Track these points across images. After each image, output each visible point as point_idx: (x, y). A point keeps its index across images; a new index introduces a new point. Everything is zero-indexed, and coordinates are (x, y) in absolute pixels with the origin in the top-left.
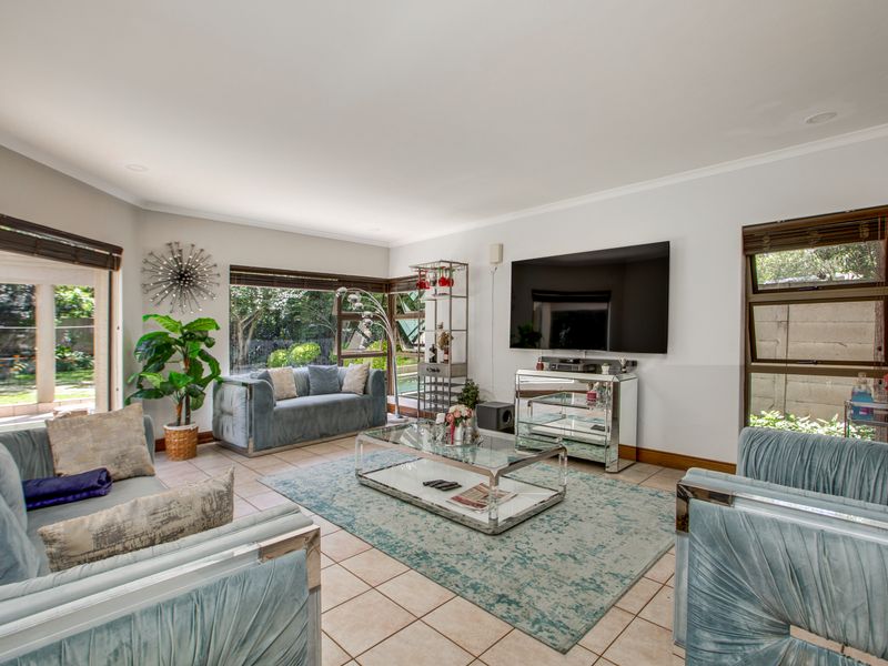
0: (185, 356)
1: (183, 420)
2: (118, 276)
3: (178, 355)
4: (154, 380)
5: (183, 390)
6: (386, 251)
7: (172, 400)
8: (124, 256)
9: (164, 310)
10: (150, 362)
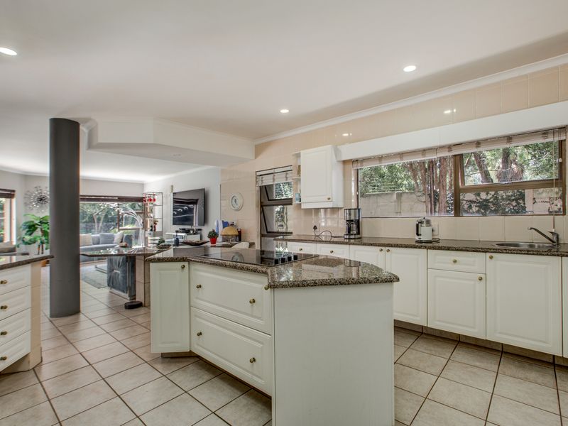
0: (41, 229)
1: (40, 253)
2: (14, 200)
3: (39, 230)
4: (28, 238)
5: (39, 241)
6: (142, 185)
7: (36, 245)
8: (16, 194)
9: (34, 212)
10: (28, 231)
